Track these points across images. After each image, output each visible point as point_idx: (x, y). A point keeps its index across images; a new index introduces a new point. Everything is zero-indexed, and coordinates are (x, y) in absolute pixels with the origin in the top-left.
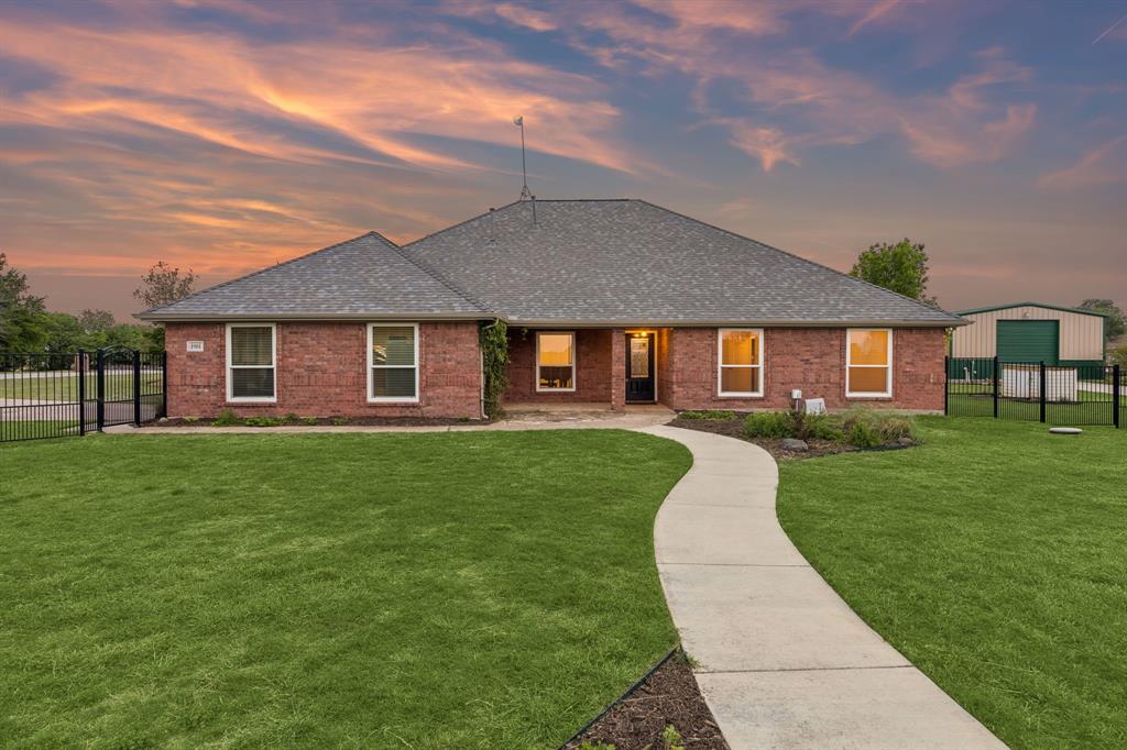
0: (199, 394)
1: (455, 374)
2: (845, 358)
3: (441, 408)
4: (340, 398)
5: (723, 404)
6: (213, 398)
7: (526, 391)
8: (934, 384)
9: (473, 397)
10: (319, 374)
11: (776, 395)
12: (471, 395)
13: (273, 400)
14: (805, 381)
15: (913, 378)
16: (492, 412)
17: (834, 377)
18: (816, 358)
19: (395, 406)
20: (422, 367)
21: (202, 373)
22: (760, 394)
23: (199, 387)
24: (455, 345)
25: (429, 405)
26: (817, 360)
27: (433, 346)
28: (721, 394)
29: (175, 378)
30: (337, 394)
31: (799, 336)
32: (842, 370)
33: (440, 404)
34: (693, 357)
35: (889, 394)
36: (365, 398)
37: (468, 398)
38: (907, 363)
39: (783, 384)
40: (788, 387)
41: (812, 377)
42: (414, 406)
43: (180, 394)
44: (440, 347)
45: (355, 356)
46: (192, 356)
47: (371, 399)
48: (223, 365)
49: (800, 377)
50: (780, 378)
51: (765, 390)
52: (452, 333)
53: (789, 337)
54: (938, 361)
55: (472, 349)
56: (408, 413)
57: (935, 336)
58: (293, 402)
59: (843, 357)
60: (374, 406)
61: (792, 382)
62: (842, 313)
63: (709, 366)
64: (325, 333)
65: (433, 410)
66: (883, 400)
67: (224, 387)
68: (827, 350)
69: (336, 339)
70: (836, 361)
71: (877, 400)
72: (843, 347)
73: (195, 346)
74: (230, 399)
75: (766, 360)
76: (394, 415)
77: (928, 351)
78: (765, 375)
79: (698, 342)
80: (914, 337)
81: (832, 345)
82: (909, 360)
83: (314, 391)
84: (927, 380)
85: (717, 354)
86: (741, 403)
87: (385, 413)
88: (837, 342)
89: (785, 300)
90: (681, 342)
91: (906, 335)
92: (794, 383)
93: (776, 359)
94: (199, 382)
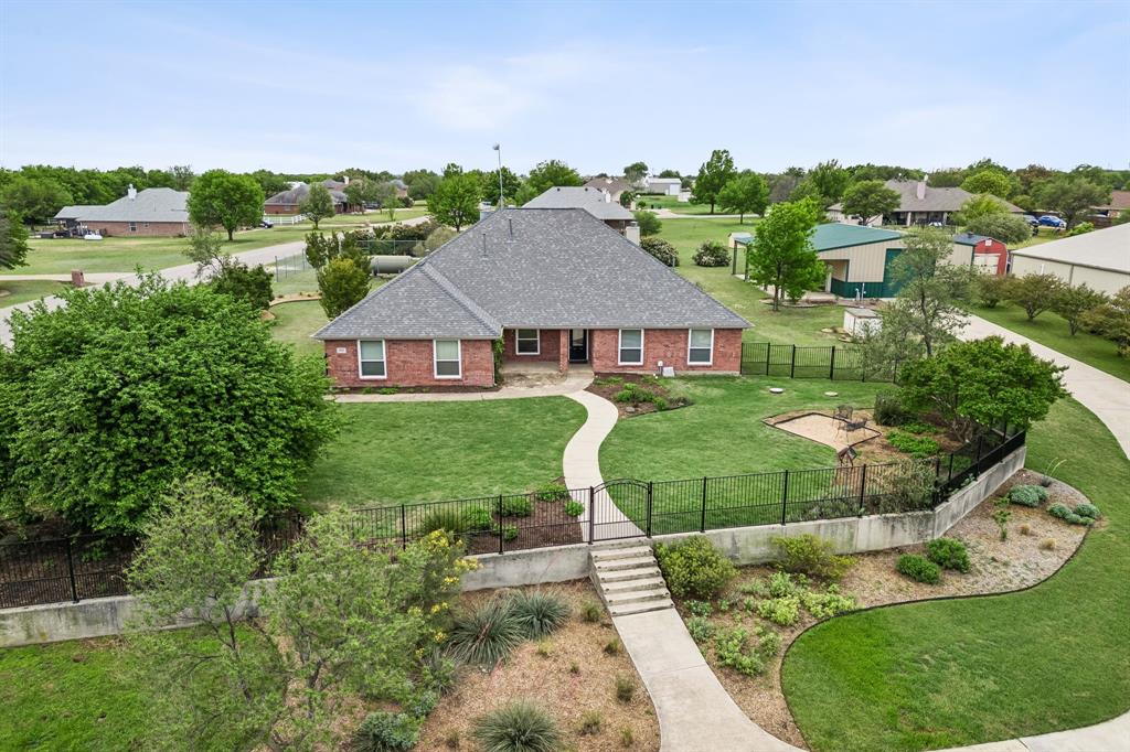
0: (344, 375)
1: (480, 364)
3: (473, 382)
4: (420, 377)
5: (621, 369)
6: (353, 377)
7: (510, 354)
8: (735, 358)
9: (489, 376)
10: (409, 365)
11: (650, 364)
12: (488, 374)
13: (385, 377)
14: (665, 356)
15: (724, 355)
16: (499, 381)
17: (681, 355)
18: (672, 344)
19: (449, 380)
20: (463, 361)
21: (347, 364)
22: (641, 363)
23: (344, 371)
24: (480, 351)
25: (467, 379)
27: (467, 351)
28: (620, 363)
29: (331, 367)
30: (418, 375)
31: (663, 334)
32: (686, 351)
33: (472, 380)
34: (605, 344)
35: (710, 363)
36: (433, 376)
37: (486, 376)
38: (721, 347)
39: (653, 358)
40: (656, 360)
41: (669, 354)
42: (459, 380)
43: (336, 375)
44: (472, 352)
45: (427, 355)
46: (340, 356)
47: (436, 376)
48: (357, 361)
49: (662, 355)
50: (652, 355)
51: (644, 361)
52: (478, 346)
53: (657, 334)
55: (488, 353)
56: (456, 385)
57: (737, 332)
58: (396, 378)
59: (686, 344)
60: (438, 381)
62: (687, 320)
63: (613, 348)
64: (411, 344)
65: (469, 382)
66: (707, 367)
67: (358, 371)
68: (677, 339)
69: (418, 347)
70: (683, 346)
71: (703, 367)
72: (687, 339)
73: (341, 350)
74: (362, 377)
75: (645, 345)
76: (449, 386)
77: (732, 341)
78: (644, 353)
79: (609, 337)
80: (726, 335)
81: (680, 339)
82: (723, 345)
83: (407, 374)
84: (731, 356)
85: (618, 342)
86: (630, 368)
87: (443, 384)
88: (682, 336)
90: (598, 336)
91: (721, 334)
92: (659, 358)
93: (650, 345)
94: (345, 368)
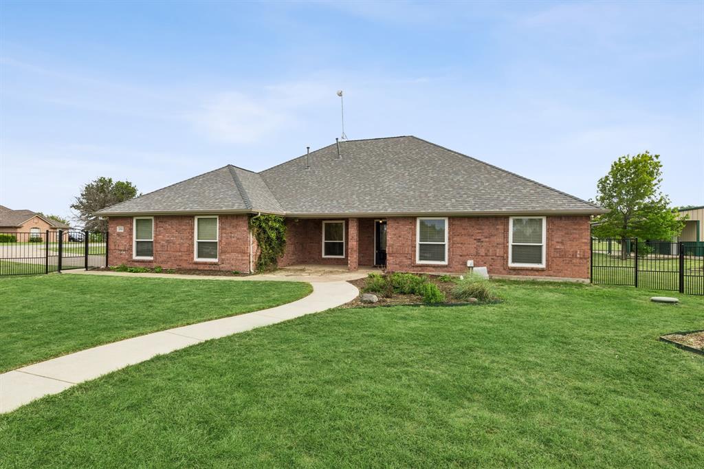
0: (121, 254)
1: (236, 246)
2: (508, 238)
3: (228, 266)
4: (181, 258)
5: (420, 269)
6: (127, 256)
7: (316, 257)
8: (581, 258)
9: (245, 260)
10: (171, 244)
11: (456, 264)
12: (244, 258)
13: (153, 258)
14: (477, 254)
15: (563, 254)
16: (264, 268)
17: (499, 252)
18: (486, 238)
19: (205, 264)
20: (220, 242)
21: (123, 243)
22: (445, 263)
23: (121, 250)
24: (236, 228)
25: (223, 264)
26: (487, 240)
27: (225, 229)
28: (418, 262)
29: (112, 246)
30: (179, 256)
31: (473, 223)
32: (506, 247)
33: (229, 263)
34: (400, 237)
35: (543, 266)
36: (193, 258)
37: (242, 260)
38: (558, 242)
39: (461, 256)
40: (465, 258)
41: (482, 252)
42: (216, 264)
43: (114, 254)
44: (229, 230)
45: (188, 235)
46: (119, 234)
47: (196, 259)
48: (131, 239)
49: (473, 251)
50: (459, 252)
51: (449, 260)
52: (235, 222)
53: (466, 223)
54: (586, 241)
55: (245, 231)
56: (212, 268)
57: (581, 222)
58: (161, 260)
59: (506, 237)
60: (196, 263)
61: (467, 255)
62: (505, 205)
63: (409, 243)
64: (175, 222)
66: (537, 270)
67: (132, 251)
68: (494, 232)
69: (180, 225)
70: (501, 240)
71: (532, 269)
72: (506, 231)
73: (120, 229)
74: (135, 257)
75: (449, 239)
76: (206, 269)
77: (576, 234)
78: (449, 249)
79: (404, 228)
80: (563, 223)
81: (498, 229)
82: (560, 240)
83: (169, 254)
84: (574, 256)
85: (415, 235)
86: (431, 269)
87: (201, 267)
88: (501, 227)
89: (468, 197)
90: (392, 227)
91: (557, 222)
92: (469, 256)
93: (457, 239)
94: (121, 248)
